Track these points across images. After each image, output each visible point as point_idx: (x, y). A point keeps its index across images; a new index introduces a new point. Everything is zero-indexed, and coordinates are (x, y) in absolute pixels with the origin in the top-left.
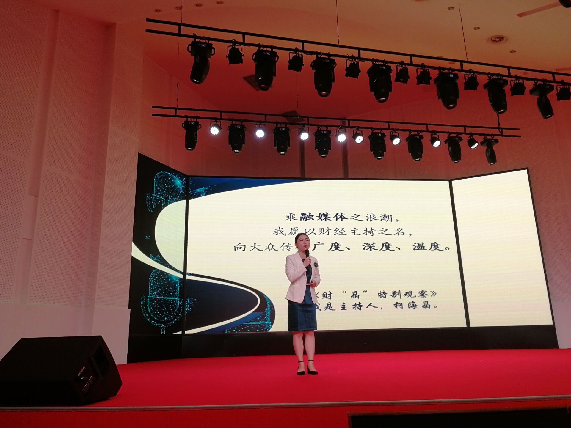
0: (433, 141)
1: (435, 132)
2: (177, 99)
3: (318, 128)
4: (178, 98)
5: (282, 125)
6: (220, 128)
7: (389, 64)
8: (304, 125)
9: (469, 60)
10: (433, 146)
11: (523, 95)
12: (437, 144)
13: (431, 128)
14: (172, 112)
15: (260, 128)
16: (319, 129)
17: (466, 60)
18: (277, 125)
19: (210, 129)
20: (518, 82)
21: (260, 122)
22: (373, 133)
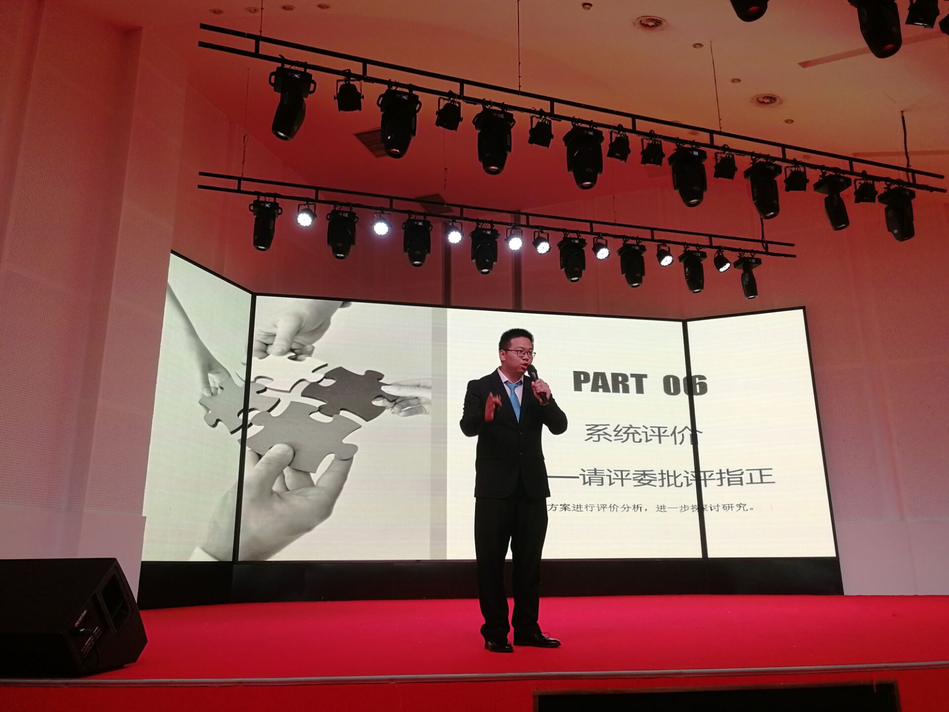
0: (661, 255)
1: (664, 242)
2: (243, 163)
3: (478, 224)
4: (244, 161)
5: (418, 217)
6: (314, 215)
7: (599, 129)
8: (454, 219)
9: (723, 130)
10: (661, 265)
11: (804, 191)
12: (667, 261)
13: (658, 235)
14: (233, 184)
15: (381, 219)
16: (480, 226)
17: (718, 130)
18: (410, 216)
19: (297, 217)
20: (798, 170)
21: (382, 210)
22: (565, 239)
